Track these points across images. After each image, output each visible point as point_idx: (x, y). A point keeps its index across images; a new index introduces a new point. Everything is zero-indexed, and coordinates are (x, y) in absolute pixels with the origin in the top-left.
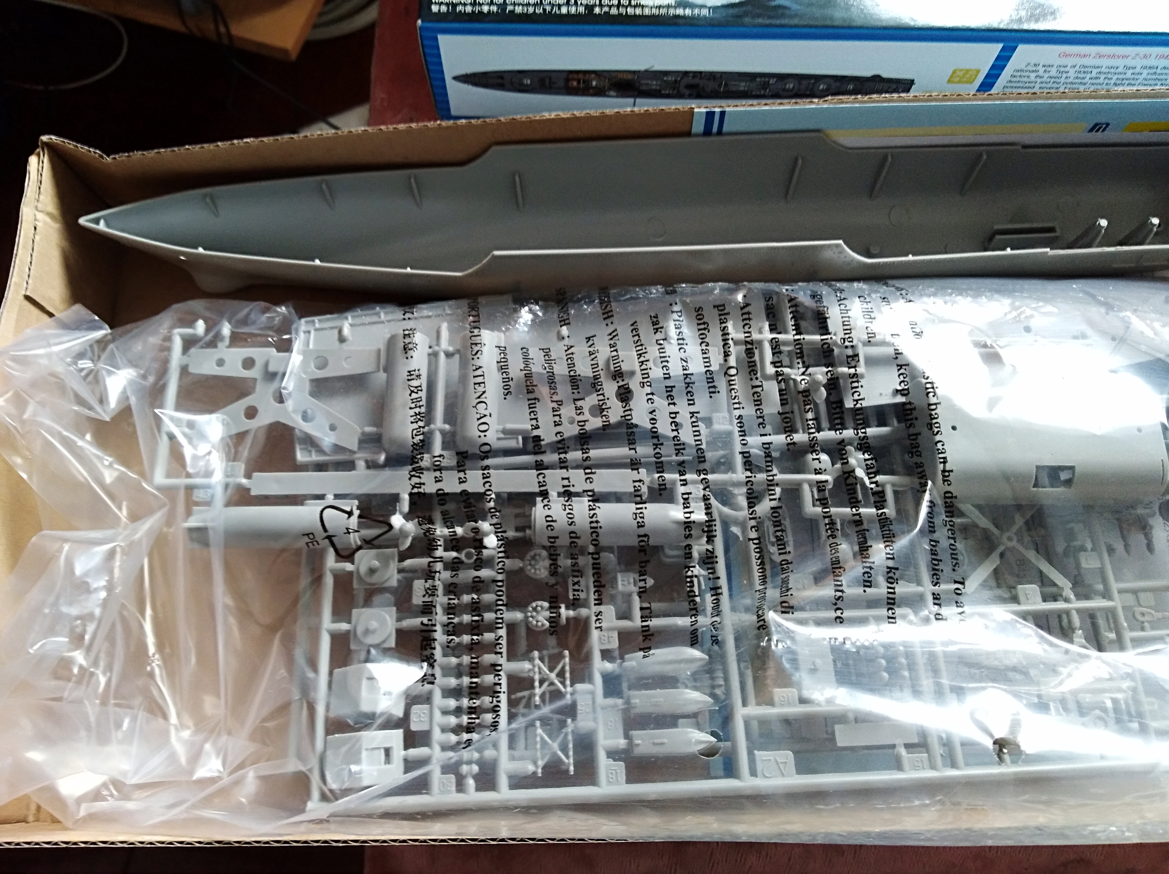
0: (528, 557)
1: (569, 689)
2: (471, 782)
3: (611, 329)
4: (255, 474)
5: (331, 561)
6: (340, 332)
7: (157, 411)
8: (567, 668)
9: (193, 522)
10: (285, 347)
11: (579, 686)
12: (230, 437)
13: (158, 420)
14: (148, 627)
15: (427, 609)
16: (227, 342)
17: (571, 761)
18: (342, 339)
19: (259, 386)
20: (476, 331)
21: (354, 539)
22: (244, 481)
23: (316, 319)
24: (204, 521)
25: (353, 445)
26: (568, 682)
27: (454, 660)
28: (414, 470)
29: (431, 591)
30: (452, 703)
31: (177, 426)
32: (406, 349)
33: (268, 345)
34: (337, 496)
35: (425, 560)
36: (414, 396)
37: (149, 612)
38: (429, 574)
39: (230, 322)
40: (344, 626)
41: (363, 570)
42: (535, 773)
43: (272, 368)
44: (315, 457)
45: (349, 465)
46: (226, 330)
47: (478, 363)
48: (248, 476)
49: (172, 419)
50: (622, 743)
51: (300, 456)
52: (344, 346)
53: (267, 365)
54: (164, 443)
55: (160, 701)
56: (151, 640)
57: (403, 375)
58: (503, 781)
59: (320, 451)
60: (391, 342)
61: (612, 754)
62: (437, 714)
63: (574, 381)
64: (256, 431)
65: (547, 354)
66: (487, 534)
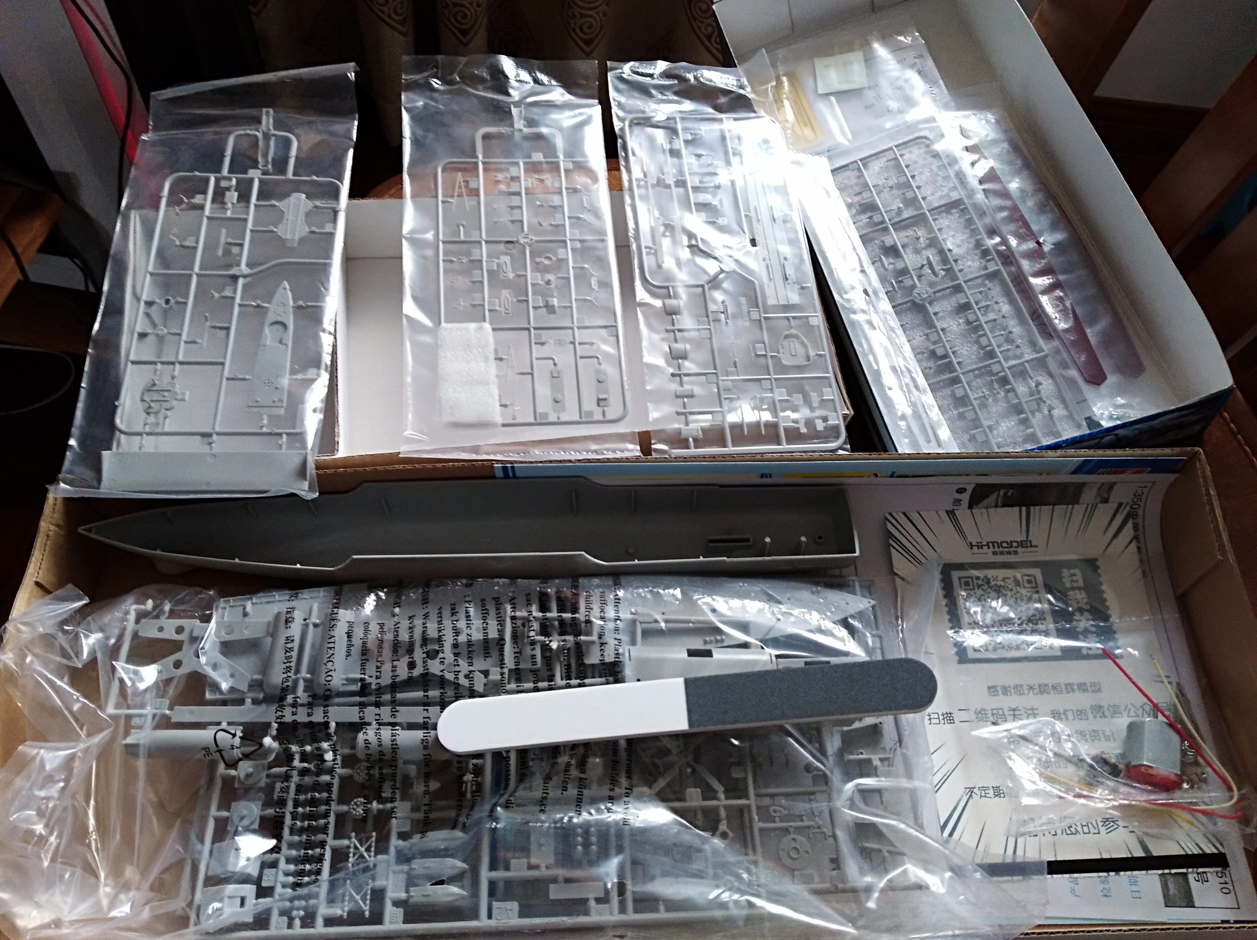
0: (356, 767)
1: (372, 859)
2: (297, 922)
3: (426, 611)
4: (176, 707)
5: (221, 768)
6: (244, 609)
7: (114, 663)
8: (373, 844)
9: (129, 740)
10: (207, 619)
11: (380, 857)
12: (162, 681)
13: (114, 669)
14: (91, 813)
15: (282, 803)
16: (167, 614)
17: (368, 908)
18: (245, 614)
19: (185, 647)
20: (336, 610)
21: (237, 753)
22: (167, 712)
23: (231, 599)
24: (138, 739)
25: (244, 687)
26: (372, 854)
27: (296, 838)
28: (279, 706)
29: (286, 790)
30: (292, 867)
31: (126, 673)
32: (287, 621)
33: (196, 617)
34: (229, 724)
35: (284, 769)
36: (288, 654)
37: (92, 802)
38: (287, 778)
39: (170, 602)
40: (225, 814)
41: (242, 776)
42: (342, 916)
43: (195, 634)
44: (218, 696)
45: (240, 702)
46: (167, 607)
47: (332, 633)
48: (171, 708)
49: (123, 668)
50: (403, 895)
51: (208, 696)
52: (247, 619)
53: (192, 632)
54: (116, 685)
55: (93, 865)
56: (92, 822)
57: (282, 640)
58: (320, 921)
59: (221, 692)
60: (278, 616)
61: (397, 903)
62: (281, 874)
63: (396, 646)
64: (180, 677)
65: (382, 628)
66: (327, 751)
